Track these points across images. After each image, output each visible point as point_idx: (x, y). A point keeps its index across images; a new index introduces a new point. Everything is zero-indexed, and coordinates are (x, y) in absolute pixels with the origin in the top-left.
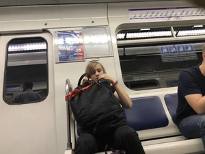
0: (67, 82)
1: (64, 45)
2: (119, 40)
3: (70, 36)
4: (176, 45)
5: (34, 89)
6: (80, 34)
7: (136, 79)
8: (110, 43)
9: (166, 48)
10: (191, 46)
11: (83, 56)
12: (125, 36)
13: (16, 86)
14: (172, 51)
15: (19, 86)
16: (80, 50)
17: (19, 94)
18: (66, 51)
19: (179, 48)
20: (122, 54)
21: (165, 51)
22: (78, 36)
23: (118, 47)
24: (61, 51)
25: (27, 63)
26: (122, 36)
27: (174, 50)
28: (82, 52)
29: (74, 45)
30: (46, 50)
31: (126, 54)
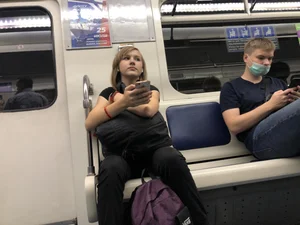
0: (85, 80)
1: (78, 21)
2: (164, 14)
3: (89, 6)
4: (249, 27)
5: (34, 88)
6: (104, 4)
7: (188, 76)
8: (150, 20)
9: (235, 30)
10: (271, 28)
11: (108, 39)
12: (174, 9)
13: (6, 84)
14: (243, 35)
15: (10, 84)
16: (104, 30)
17: (12, 96)
18: (82, 31)
19: (254, 30)
20: (169, 38)
21: (233, 34)
22: (101, 6)
23: (163, 26)
24: (74, 31)
25: (20, 48)
26: (169, 8)
27: (246, 33)
28: (107, 33)
29: (95, 21)
30: (50, 29)
31: (175, 38)
